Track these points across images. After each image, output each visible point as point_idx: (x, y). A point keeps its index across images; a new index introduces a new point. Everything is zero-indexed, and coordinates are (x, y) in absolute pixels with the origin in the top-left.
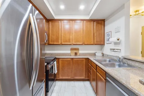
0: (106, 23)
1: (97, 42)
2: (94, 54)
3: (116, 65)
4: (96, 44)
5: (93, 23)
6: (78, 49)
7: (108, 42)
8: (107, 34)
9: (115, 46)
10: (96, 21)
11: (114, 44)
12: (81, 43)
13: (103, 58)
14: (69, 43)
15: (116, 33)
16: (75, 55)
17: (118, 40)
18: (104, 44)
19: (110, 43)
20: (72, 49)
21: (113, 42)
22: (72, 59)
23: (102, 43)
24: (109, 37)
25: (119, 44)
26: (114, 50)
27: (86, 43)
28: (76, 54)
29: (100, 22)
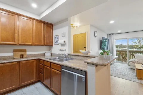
0: (54, 27)
1: (47, 43)
2: (44, 55)
3: (64, 60)
4: (46, 45)
5: (43, 25)
6: (25, 51)
7: (56, 44)
8: (55, 37)
9: (61, 47)
10: (46, 23)
11: (61, 45)
12: (30, 44)
13: (52, 57)
14: (14, 43)
15: (62, 37)
16: (21, 58)
17: (64, 42)
18: (52, 45)
19: (58, 44)
20: (15, 51)
21: (60, 43)
22: (19, 62)
23: (51, 44)
24: (57, 39)
25: (65, 45)
26: (61, 50)
27: (36, 44)
28: (22, 56)
29: (49, 25)
